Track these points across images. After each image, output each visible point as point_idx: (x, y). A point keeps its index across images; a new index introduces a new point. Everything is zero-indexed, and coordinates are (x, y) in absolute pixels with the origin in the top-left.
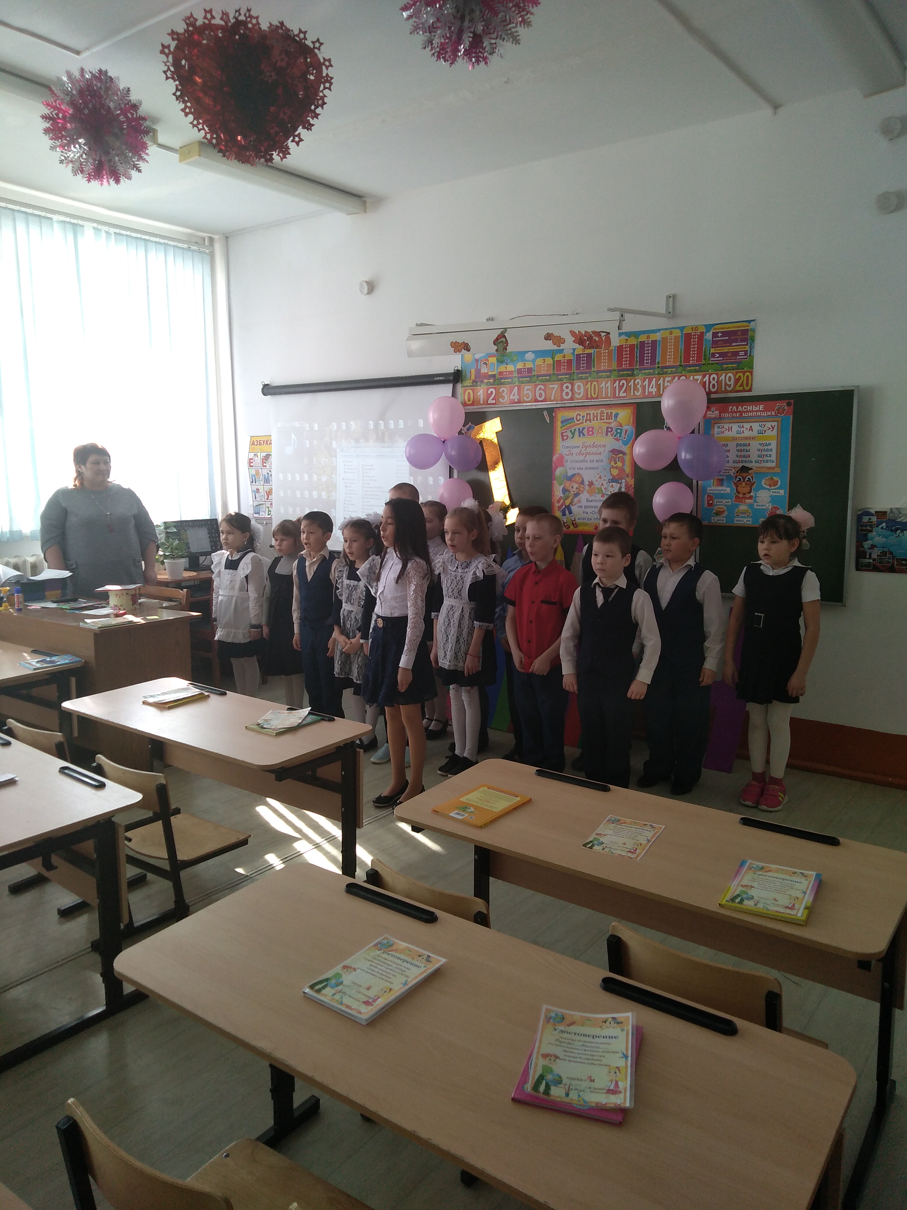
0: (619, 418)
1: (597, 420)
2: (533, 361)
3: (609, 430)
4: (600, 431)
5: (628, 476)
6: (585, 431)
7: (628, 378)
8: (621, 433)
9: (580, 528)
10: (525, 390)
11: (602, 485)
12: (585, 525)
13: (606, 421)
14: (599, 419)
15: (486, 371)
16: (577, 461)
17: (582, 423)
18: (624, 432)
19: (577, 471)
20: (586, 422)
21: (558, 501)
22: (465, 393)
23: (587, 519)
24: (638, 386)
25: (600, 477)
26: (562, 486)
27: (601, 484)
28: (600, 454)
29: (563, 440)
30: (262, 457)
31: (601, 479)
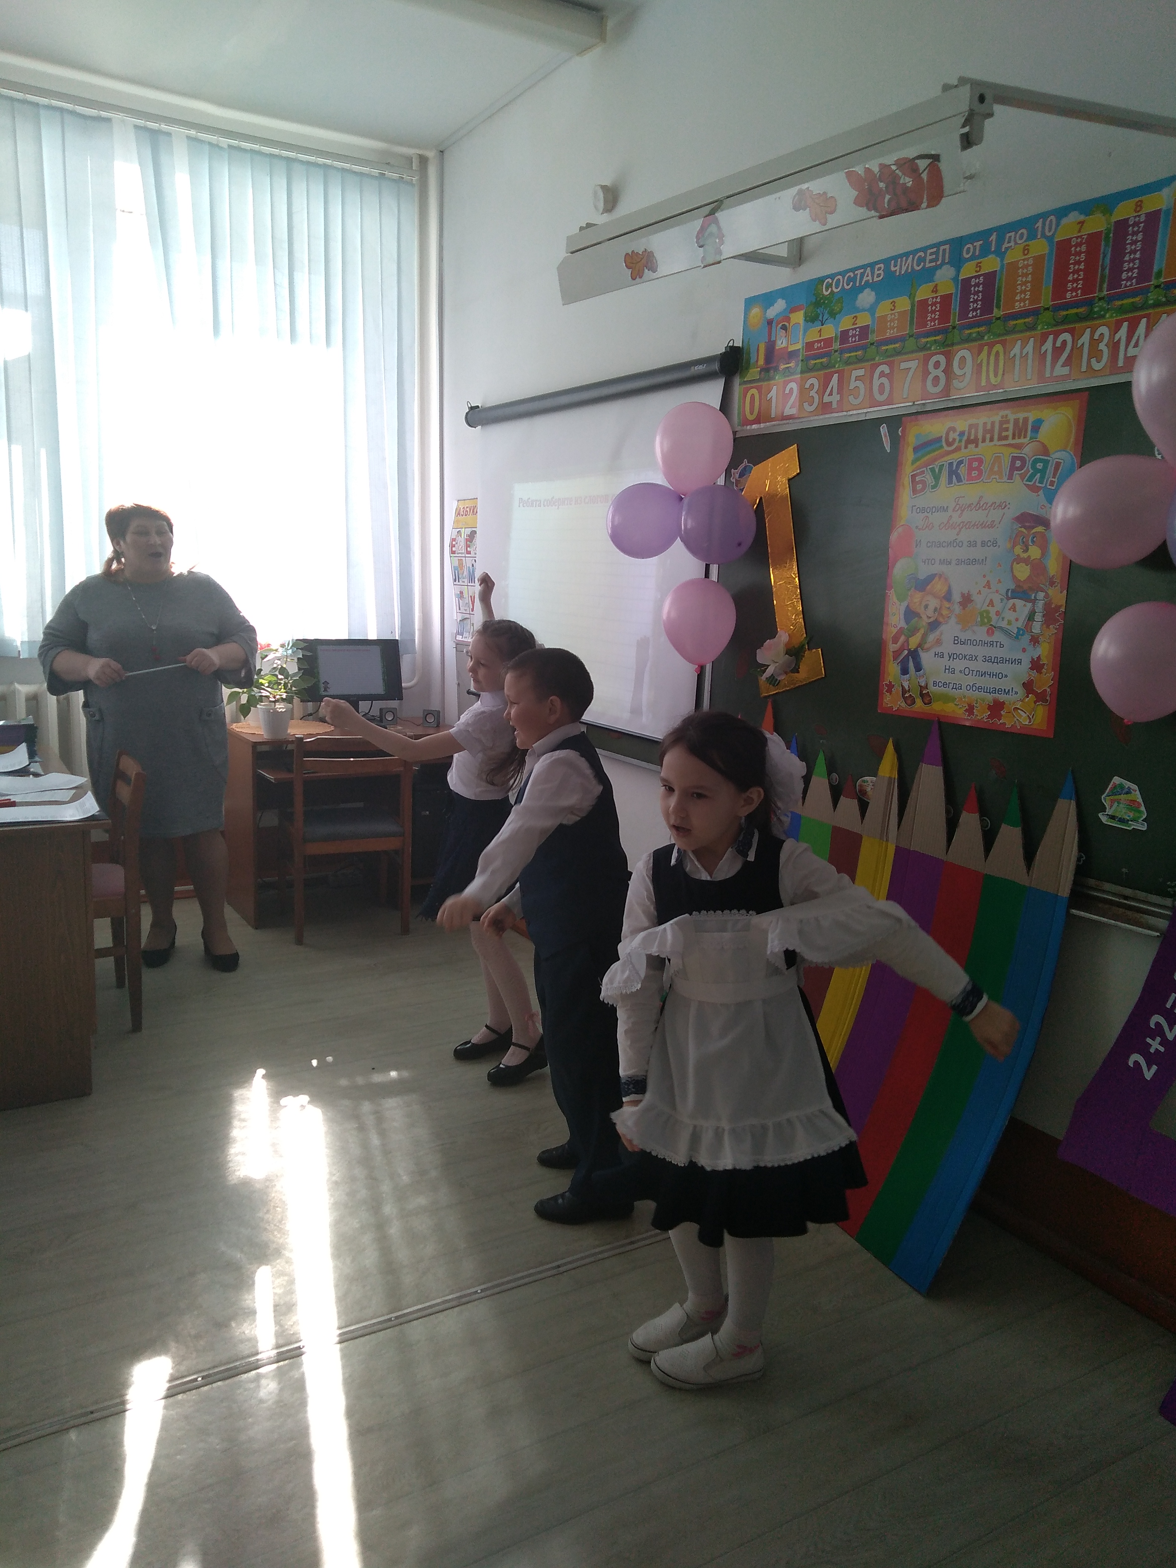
0: (1043, 434)
1: (991, 440)
2: (872, 310)
3: (1017, 465)
4: (996, 469)
5: (1052, 583)
6: (963, 471)
7: (1077, 325)
8: (1043, 472)
9: (937, 707)
10: (853, 378)
11: (991, 603)
12: (946, 698)
13: (1014, 442)
14: (996, 437)
15: (784, 345)
16: (940, 545)
17: (958, 449)
18: (1050, 469)
19: (936, 569)
20: (966, 447)
21: (895, 640)
22: (745, 397)
23: (951, 687)
24: (1102, 346)
25: (988, 585)
26: (905, 604)
27: (988, 601)
28: (992, 526)
29: (915, 491)
30: (465, 537)
31: (989, 588)
